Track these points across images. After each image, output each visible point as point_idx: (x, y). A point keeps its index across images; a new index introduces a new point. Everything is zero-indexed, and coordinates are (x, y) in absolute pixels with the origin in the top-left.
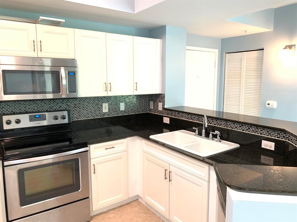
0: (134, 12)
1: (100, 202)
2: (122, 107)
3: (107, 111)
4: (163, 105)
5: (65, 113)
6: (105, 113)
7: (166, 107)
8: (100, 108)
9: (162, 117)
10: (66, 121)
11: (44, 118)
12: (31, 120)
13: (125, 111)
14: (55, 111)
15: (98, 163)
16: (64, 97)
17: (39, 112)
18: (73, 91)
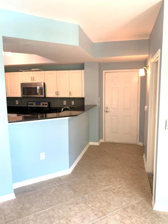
5: (47, 103)
8: (63, 103)
10: (47, 106)
13: (74, 105)
14: (43, 102)
16: (40, 96)
18: (42, 94)
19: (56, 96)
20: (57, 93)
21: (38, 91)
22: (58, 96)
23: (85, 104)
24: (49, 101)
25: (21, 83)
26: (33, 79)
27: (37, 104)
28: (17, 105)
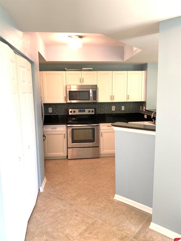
0: (124, 60)
1: (104, 151)
2: (123, 108)
3: (114, 110)
4: (146, 108)
5: (93, 110)
6: (113, 111)
7: (147, 109)
8: (111, 109)
9: (143, 115)
10: (93, 113)
11: (84, 111)
12: (79, 112)
13: (124, 111)
14: (90, 108)
15: (103, 132)
16: (91, 102)
17: (83, 108)
18: (95, 99)
19: (110, 101)
20: (112, 97)
21: (91, 95)
22: (113, 101)
26: (82, 80)
27: (80, 111)
28: (50, 113)
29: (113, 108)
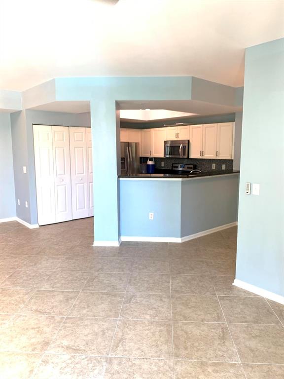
2: (224, 167)
6: (213, 170)
8: (211, 166)
18: (184, 154)
19: (201, 157)
20: (202, 153)
21: (180, 150)
23: (233, 169)
24: (195, 163)
25: (166, 140)
26: (177, 135)
28: (163, 167)
29: (214, 166)
